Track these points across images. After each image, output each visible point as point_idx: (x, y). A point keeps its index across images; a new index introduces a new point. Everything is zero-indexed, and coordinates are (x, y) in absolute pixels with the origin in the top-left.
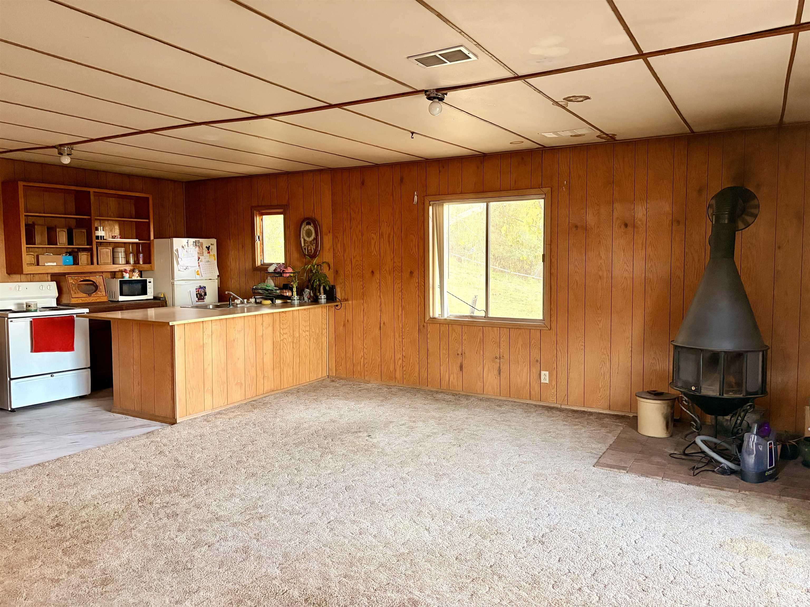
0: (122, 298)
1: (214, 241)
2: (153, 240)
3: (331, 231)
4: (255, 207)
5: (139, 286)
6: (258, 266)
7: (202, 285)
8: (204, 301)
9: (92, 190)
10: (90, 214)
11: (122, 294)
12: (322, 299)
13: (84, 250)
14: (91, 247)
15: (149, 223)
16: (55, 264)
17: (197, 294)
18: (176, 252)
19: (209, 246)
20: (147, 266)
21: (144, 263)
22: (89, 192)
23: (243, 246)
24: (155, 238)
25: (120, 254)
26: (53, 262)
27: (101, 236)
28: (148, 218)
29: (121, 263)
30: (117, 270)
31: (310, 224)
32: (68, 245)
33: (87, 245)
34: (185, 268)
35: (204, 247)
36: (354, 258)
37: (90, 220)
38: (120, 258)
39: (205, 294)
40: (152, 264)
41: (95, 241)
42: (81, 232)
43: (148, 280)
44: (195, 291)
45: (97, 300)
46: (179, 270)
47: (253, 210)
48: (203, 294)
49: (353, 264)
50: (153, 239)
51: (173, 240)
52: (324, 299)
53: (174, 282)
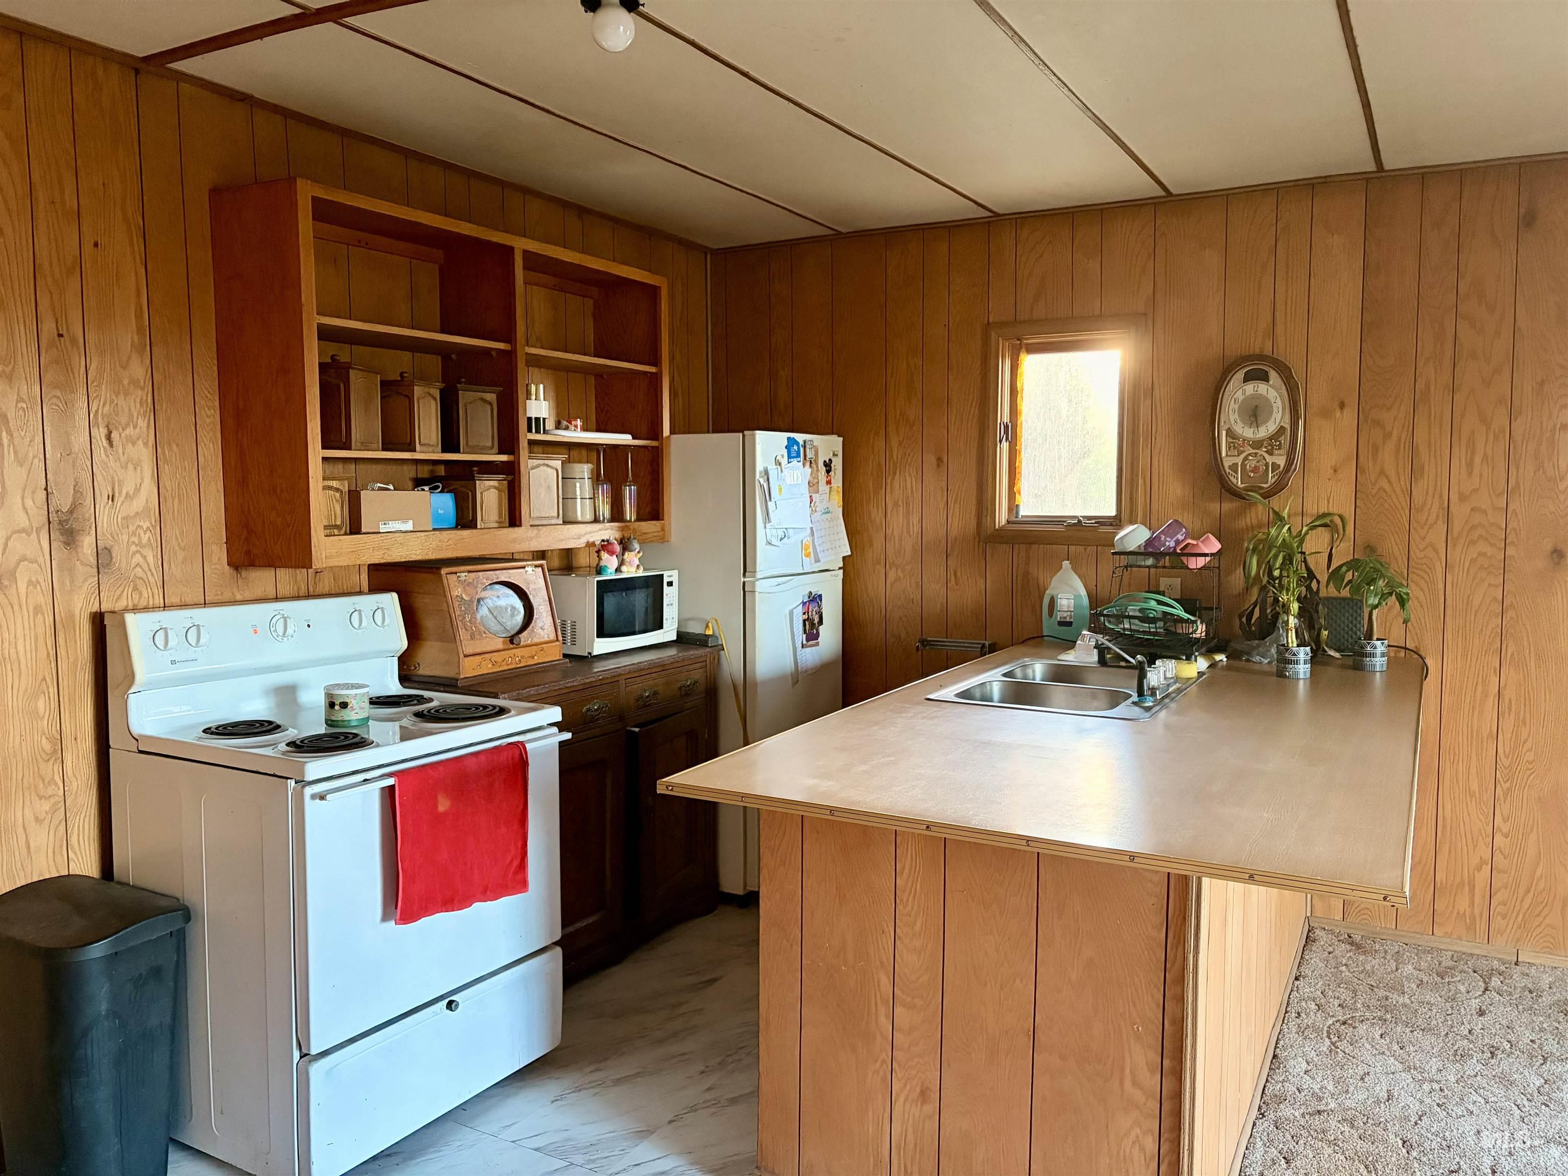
0: (603, 646)
1: (836, 442)
2: (668, 437)
3: (1352, 401)
4: (1003, 324)
5: (640, 599)
6: (1001, 529)
7: (814, 592)
8: (817, 644)
9: (520, 244)
10: (508, 335)
11: (601, 634)
12: (1373, 655)
13: (488, 468)
14: (511, 458)
15: (655, 380)
16: (409, 526)
17: (804, 621)
18: (762, 481)
19: (830, 460)
20: (649, 527)
21: (641, 517)
22: (511, 249)
23: (939, 460)
24: (672, 432)
25: (578, 485)
26: (405, 520)
27: (537, 419)
28: (655, 361)
29: (580, 519)
30: (580, 543)
31: (1265, 378)
32: (444, 450)
33: (500, 452)
34: (781, 534)
35: (821, 464)
36: (1463, 498)
37: (510, 356)
38: (579, 501)
39: (821, 622)
40: (665, 522)
41: (525, 436)
42: (484, 400)
43: (666, 574)
44: (800, 609)
45: (533, 657)
46: (769, 543)
47: (993, 334)
48: (816, 620)
49: (1457, 526)
50: (668, 434)
51: (754, 435)
52: (1383, 655)
53: (753, 583)
